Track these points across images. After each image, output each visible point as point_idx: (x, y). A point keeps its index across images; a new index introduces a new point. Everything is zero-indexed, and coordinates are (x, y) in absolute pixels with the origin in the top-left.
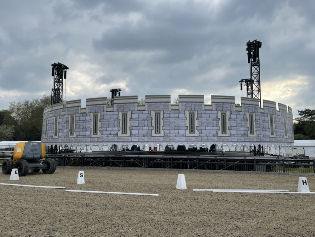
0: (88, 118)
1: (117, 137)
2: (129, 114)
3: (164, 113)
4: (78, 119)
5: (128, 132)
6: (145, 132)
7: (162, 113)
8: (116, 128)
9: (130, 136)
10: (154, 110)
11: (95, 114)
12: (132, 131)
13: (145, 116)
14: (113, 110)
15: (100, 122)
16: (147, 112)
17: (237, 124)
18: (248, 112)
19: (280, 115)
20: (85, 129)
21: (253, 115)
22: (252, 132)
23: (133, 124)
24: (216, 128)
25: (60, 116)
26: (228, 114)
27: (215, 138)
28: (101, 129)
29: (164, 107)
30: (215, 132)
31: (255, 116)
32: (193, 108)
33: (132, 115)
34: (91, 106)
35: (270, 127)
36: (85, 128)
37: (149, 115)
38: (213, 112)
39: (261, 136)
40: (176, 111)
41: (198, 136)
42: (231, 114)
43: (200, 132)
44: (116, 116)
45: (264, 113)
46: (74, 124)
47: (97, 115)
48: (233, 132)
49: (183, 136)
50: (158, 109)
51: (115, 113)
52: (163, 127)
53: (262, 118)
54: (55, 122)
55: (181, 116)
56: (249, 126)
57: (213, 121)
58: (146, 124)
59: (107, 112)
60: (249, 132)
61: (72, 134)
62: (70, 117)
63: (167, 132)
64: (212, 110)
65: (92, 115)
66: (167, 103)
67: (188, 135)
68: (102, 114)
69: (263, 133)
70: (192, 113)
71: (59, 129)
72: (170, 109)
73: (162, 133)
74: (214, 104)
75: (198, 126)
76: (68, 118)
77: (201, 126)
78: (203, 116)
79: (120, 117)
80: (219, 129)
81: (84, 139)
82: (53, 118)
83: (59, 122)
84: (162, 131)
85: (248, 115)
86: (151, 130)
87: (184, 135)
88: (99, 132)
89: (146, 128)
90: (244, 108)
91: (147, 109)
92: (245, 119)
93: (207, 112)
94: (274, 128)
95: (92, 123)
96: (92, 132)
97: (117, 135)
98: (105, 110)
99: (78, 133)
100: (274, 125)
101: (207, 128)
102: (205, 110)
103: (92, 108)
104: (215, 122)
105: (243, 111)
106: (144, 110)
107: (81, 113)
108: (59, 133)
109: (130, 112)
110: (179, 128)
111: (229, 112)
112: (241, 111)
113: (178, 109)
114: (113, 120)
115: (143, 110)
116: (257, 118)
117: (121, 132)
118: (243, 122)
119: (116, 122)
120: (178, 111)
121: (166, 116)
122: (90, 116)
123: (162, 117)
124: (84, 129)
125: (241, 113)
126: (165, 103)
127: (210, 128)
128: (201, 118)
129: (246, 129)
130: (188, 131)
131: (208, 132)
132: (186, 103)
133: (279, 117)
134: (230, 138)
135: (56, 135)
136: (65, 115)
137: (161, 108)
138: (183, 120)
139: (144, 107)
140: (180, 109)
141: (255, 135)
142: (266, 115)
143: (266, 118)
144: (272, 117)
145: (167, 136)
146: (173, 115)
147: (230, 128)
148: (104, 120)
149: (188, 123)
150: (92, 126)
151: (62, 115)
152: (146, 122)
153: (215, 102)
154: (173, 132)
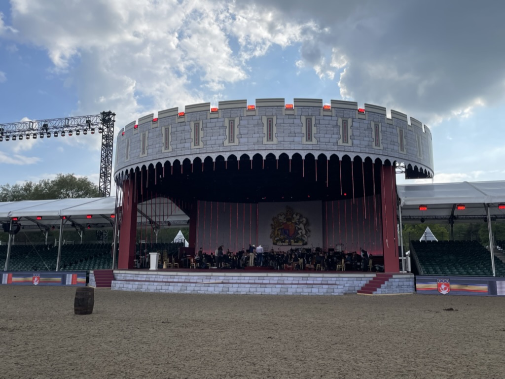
0: (187, 128)
1: (224, 146)
2: (237, 121)
3: (277, 119)
4: (174, 130)
5: (236, 140)
6: (255, 140)
7: (275, 118)
8: (223, 137)
9: (238, 144)
10: (266, 115)
11: (197, 122)
12: (241, 139)
13: (256, 122)
14: (217, 117)
15: (203, 132)
16: (258, 118)
17: (360, 133)
18: (373, 121)
19: (412, 131)
20: (184, 141)
21: (378, 125)
22: (377, 144)
23: (242, 132)
24: (336, 136)
25: (149, 130)
26: (350, 121)
27: (336, 148)
28: (203, 139)
29: (277, 112)
30: (335, 141)
31: (382, 126)
32: (310, 113)
33: (241, 121)
34: (191, 114)
35: (399, 142)
36: (183, 139)
37: (260, 121)
38: (333, 118)
39: (389, 150)
40: (290, 117)
41: (316, 143)
42: (353, 121)
43: (318, 140)
44: (222, 123)
45: (392, 125)
46: (170, 136)
47: (199, 124)
48: (356, 142)
49: (299, 144)
50: (271, 114)
51: (219, 120)
52: (276, 135)
53: (388, 130)
54: (141, 139)
55: (297, 121)
56: (374, 137)
57: (333, 129)
58: (256, 131)
59: (211, 119)
60: (374, 143)
61: (167, 147)
62: (163, 129)
63: (281, 139)
64: (331, 116)
65: (192, 124)
66: (281, 107)
67: (305, 143)
68: (205, 121)
69: (391, 147)
70: (309, 119)
71: (148, 146)
72: (284, 114)
73: (275, 141)
74: (333, 109)
75: (316, 133)
76: (161, 130)
77: (320, 133)
78: (321, 122)
79: (227, 124)
80: (339, 137)
81: (183, 151)
82: (139, 135)
83: (148, 137)
84: (275, 138)
85: (373, 124)
86: (263, 137)
87: (301, 143)
88: (201, 143)
89: (258, 135)
90: (368, 116)
91: (257, 114)
92: (369, 129)
93: (326, 118)
94: (405, 143)
95: (193, 134)
96: (193, 143)
97: (223, 144)
98: (209, 117)
99: (174, 147)
100: (404, 140)
101: (326, 136)
102: (324, 116)
103: (193, 116)
104: (335, 129)
105: (367, 119)
106: (255, 116)
107: (178, 123)
108: (149, 150)
109: (238, 118)
110: (294, 135)
111: (351, 119)
112: (365, 119)
113: (293, 114)
114: (218, 128)
115: (253, 116)
116: (384, 129)
117: (227, 140)
118: (367, 132)
119: (222, 130)
120: (293, 117)
121: (280, 121)
122: (190, 125)
123: (275, 122)
124: (182, 141)
125: (364, 121)
126: (279, 108)
127: (330, 136)
128: (319, 124)
129: (371, 139)
130: (304, 139)
131: (327, 140)
132: (302, 108)
133: (410, 132)
134: (352, 148)
135: (144, 152)
136: (157, 127)
137: (274, 113)
138: (299, 126)
139: (254, 112)
140: (296, 114)
141: (381, 147)
142: (395, 127)
143: (394, 131)
144: (402, 131)
145: (281, 144)
146: (287, 121)
147: (352, 137)
148: (208, 129)
149: (304, 131)
150: (193, 136)
151: (153, 128)
152: (256, 128)
153: (335, 108)
154: (287, 139)
